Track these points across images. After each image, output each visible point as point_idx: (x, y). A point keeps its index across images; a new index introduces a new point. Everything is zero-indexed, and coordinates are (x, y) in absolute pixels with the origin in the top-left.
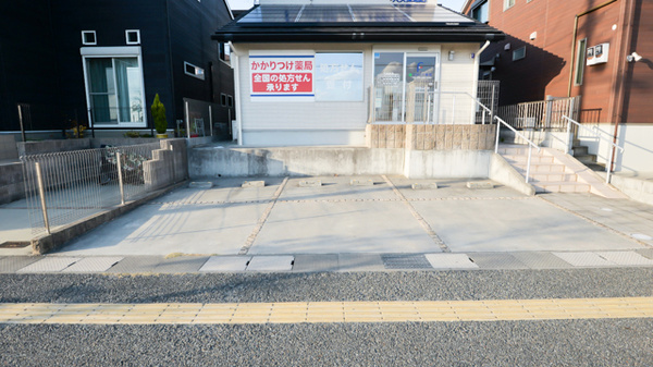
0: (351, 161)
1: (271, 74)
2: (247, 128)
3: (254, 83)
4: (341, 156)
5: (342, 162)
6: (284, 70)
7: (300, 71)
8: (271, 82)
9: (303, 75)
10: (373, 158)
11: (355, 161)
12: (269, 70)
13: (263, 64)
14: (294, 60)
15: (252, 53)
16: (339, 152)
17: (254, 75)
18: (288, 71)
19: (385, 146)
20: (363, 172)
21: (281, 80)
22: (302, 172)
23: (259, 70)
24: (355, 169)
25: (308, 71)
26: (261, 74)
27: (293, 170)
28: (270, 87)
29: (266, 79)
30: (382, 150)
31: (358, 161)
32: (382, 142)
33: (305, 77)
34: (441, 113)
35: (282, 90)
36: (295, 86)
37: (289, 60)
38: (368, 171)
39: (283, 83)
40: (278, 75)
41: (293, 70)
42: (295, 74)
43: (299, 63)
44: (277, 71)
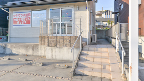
0: (32, 50)
1: (19, 18)
2: (11, 36)
3: (14, 21)
4: (28, 48)
5: (29, 50)
6: (22, 17)
7: (27, 17)
8: (19, 21)
9: (28, 18)
10: (39, 49)
11: (33, 50)
12: (18, 17)
13: (17, 15)
14: (25, 13)
15: (14, 12)
16: (28, 46)
17: (14, 19)
18: (24, 17)
19: (44, 44)
20: (36, 54)
21: (21, 20)
22: (16, 53)
23: (15, 17)
24: (33, 53)
25: (29, 17)
26: (16, 19)
27: (14, 52)
28: (18, 23)
29: (17, 20)
30: (42, 46)
31: (34, 50)
32: (43, 42)
33: (28, 19)
34: (75, 31)
35: (22, 24)
36: (25, 22)
37: (24, 13)
38: (38, 54)
39: (22, 21)
40: (20, 18)
41: (25, 17)
42: (25, 18)
43: (27, 14)
44: (20, 17)
